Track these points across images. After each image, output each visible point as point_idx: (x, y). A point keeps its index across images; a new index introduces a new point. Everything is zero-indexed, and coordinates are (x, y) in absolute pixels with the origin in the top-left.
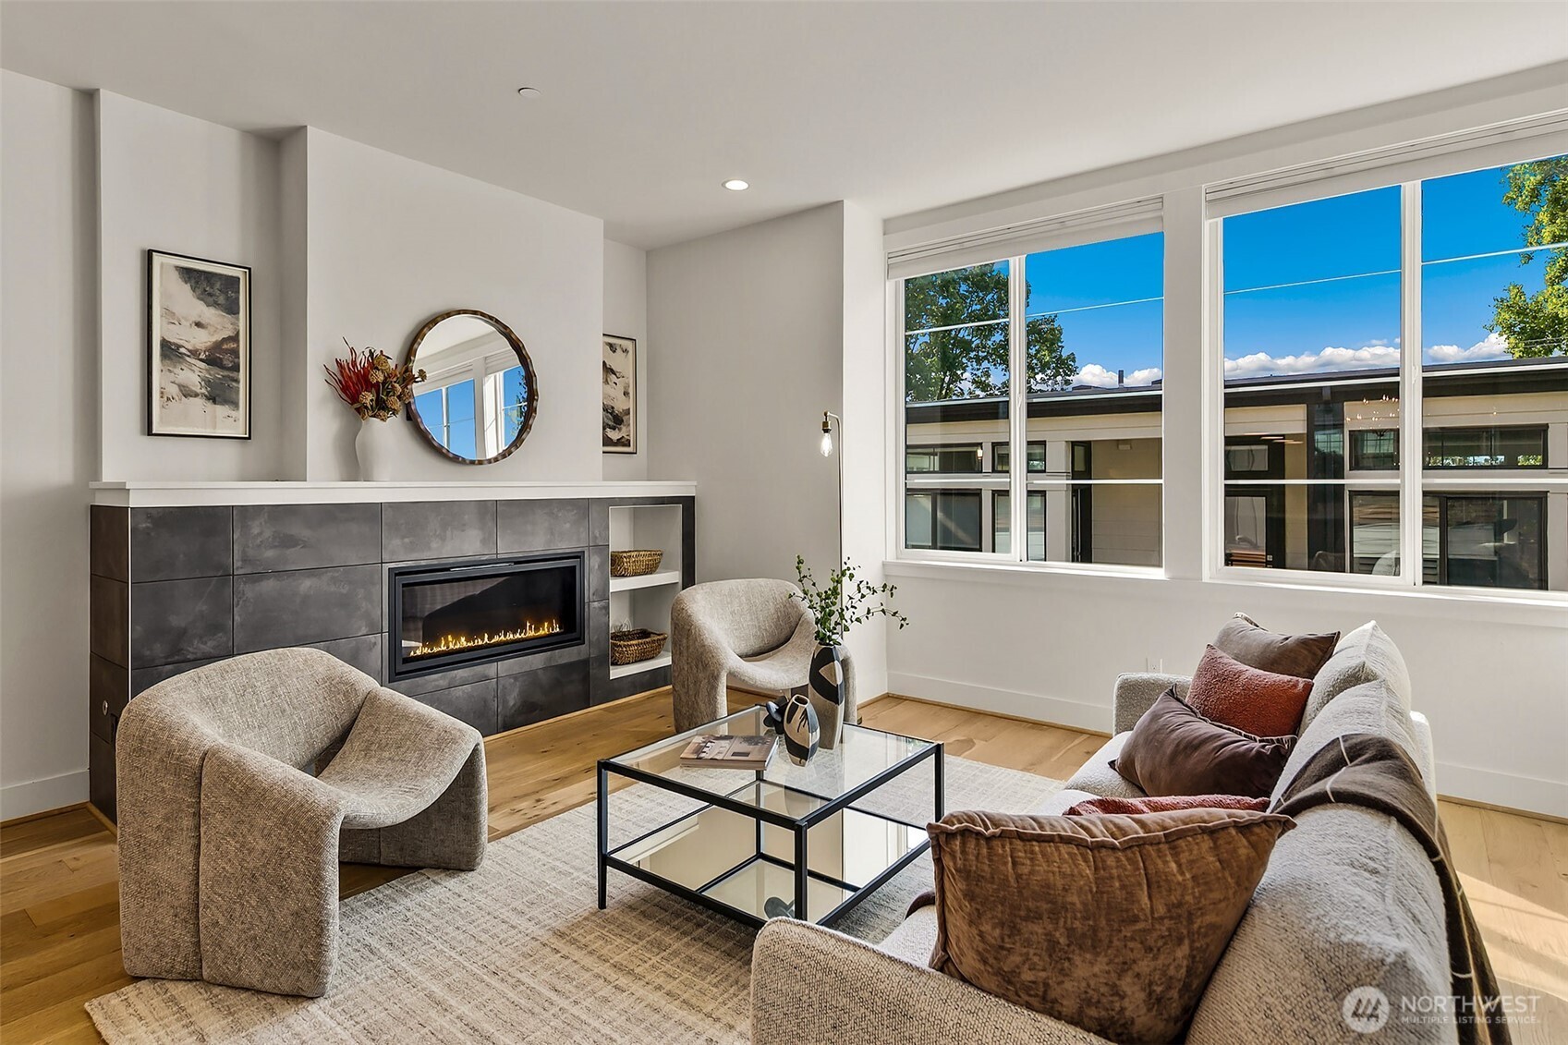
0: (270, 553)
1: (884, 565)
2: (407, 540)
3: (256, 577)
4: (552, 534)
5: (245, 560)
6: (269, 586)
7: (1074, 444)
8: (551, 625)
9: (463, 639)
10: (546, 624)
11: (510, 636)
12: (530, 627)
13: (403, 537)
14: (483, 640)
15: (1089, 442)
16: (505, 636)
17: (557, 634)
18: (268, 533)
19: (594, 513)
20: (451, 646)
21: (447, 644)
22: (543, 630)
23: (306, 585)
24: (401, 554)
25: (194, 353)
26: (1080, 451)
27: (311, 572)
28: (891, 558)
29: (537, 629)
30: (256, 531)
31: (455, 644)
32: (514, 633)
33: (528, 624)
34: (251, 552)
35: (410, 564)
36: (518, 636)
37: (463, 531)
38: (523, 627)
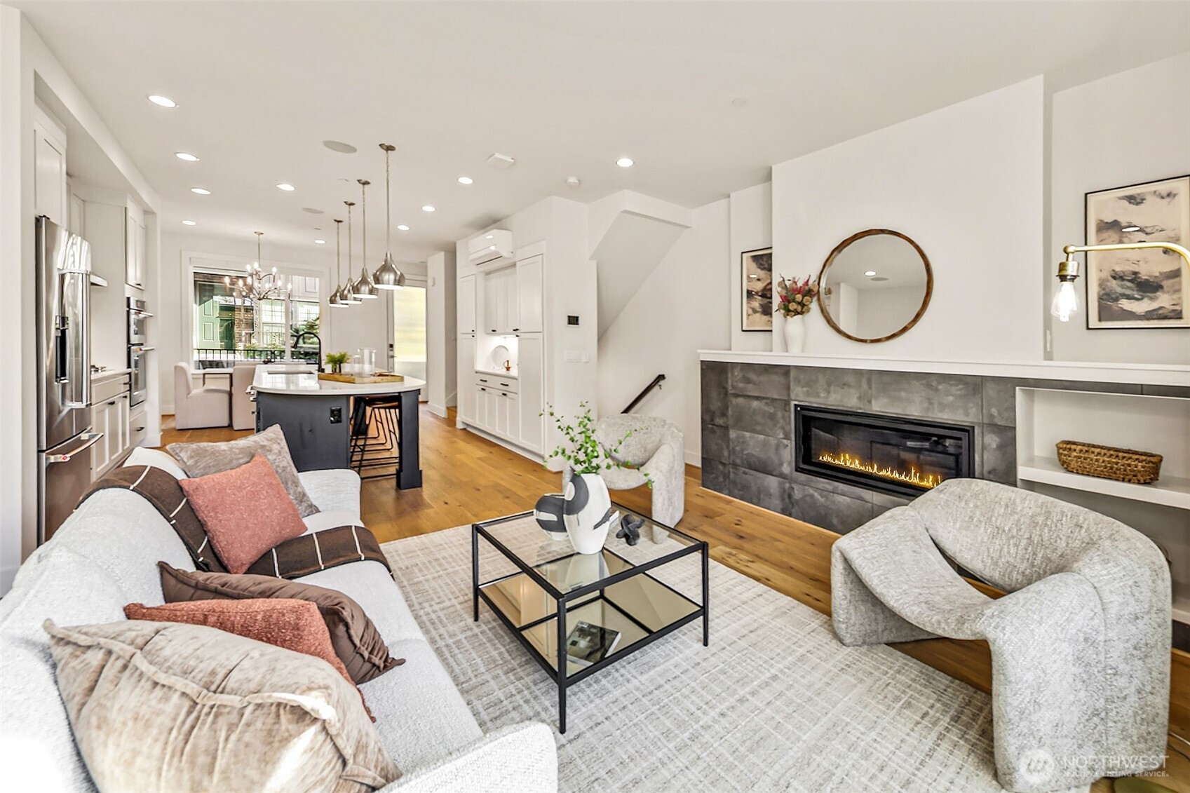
0: (742, 386)
2: (805, 389)
3: (737, 396)
4: (930, 403)
5: (733, 386)
6: (742, 401)
9: (857, 462)
10: (931, 477)
11: (896, 476)
12: (915, 474)
13: (803, 387)
14: (873, 468)
16: (892, 472)
18: (740, 376)
19: (990, 391)
20: (848, 464)
21: (845, 460)
22: (928, 481)
23: (755, 404)
24: (800, 396)
25: (757, 293)
27: (757, 398)
30: (736, 374)
31: (851, 464)
32: (900, 473)
33: (913, 471)
34: (735, 384)
35: (807, 404)
36: (903, 478)
37: (843, 388)
38: (908, 473)
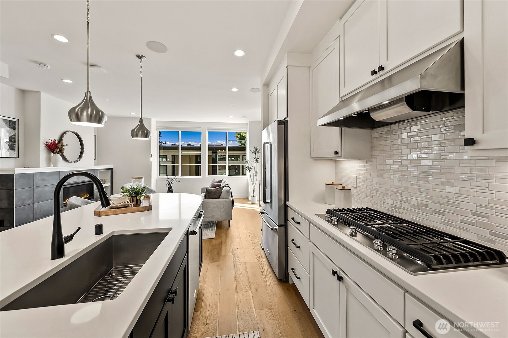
0: (40, 182)
1: (156, 179)
3: (38, 187)
5: (36, 184)
6: (40, 189)
7: (172, 156)
8: (87, 195)
10: (86, 195)
15: (175, 156)
17: (88, 197)
18: (40, 178)
19: (96, 172)
23: (46, 189)
26: (173, 157)
27: (47, 186)
28: (157, 178)
29: (84, 196)
30: (38, 178)
34: (36, 182)
